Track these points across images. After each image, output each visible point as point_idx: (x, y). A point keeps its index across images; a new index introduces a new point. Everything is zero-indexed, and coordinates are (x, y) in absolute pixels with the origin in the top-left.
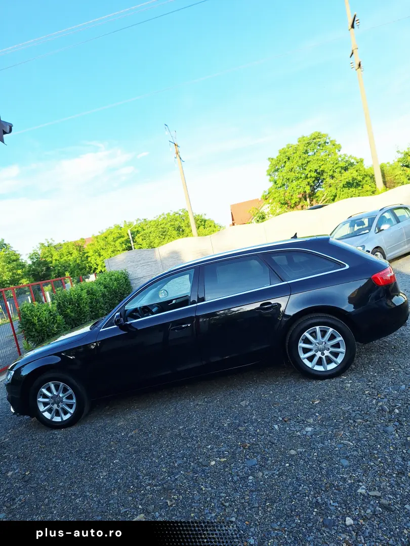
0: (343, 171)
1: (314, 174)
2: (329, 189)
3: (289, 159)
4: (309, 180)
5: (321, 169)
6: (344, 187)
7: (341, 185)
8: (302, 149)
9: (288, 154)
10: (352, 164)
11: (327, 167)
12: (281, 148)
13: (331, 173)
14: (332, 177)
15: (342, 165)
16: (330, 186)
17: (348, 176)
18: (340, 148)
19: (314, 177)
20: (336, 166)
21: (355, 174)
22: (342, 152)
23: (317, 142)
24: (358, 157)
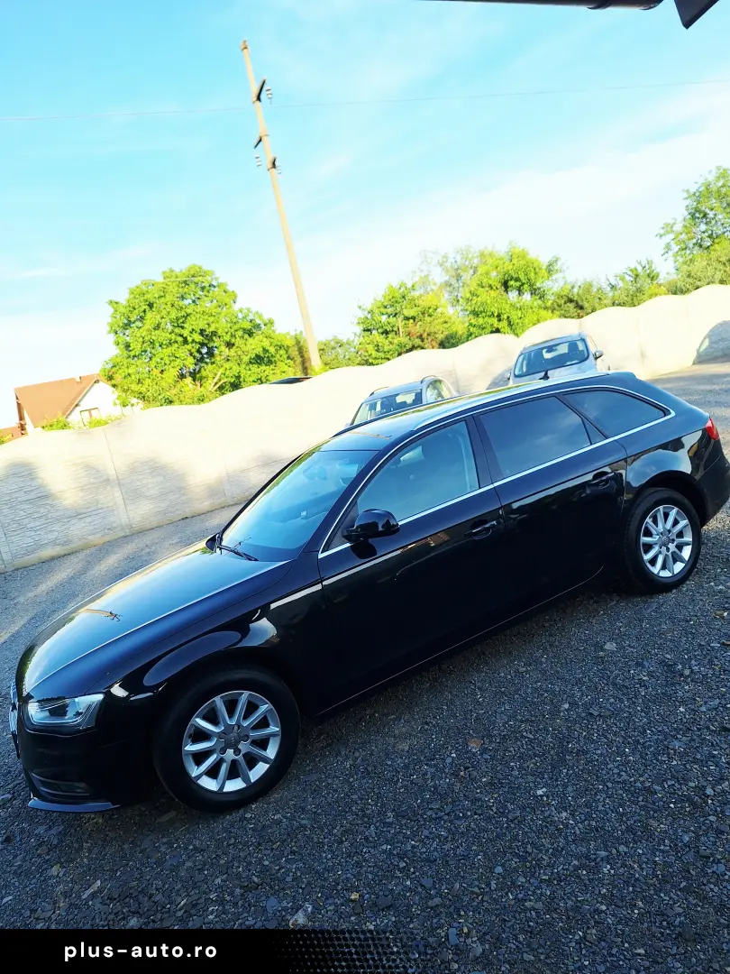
0: (246, 336)
2: (227, 365)
3: (151, 306)
4: (189, 347)
5: (211, 329)
6: (251, 362)
7: (246, 359)
8: (174, 290)
9: (147, 296)
10: (258, 326)
11: (222, 326)
12: (133, 285)
13: (227, 338)
14: (230, 345)
15: (245, 327)
16: (228, 360)
17: (254, 345)
18: (236, 297)
19: (200, 343)
20: (236, 327)
21: (266, 343)
22: (236, 307)
23: (195, 284)
24: (266, 317)
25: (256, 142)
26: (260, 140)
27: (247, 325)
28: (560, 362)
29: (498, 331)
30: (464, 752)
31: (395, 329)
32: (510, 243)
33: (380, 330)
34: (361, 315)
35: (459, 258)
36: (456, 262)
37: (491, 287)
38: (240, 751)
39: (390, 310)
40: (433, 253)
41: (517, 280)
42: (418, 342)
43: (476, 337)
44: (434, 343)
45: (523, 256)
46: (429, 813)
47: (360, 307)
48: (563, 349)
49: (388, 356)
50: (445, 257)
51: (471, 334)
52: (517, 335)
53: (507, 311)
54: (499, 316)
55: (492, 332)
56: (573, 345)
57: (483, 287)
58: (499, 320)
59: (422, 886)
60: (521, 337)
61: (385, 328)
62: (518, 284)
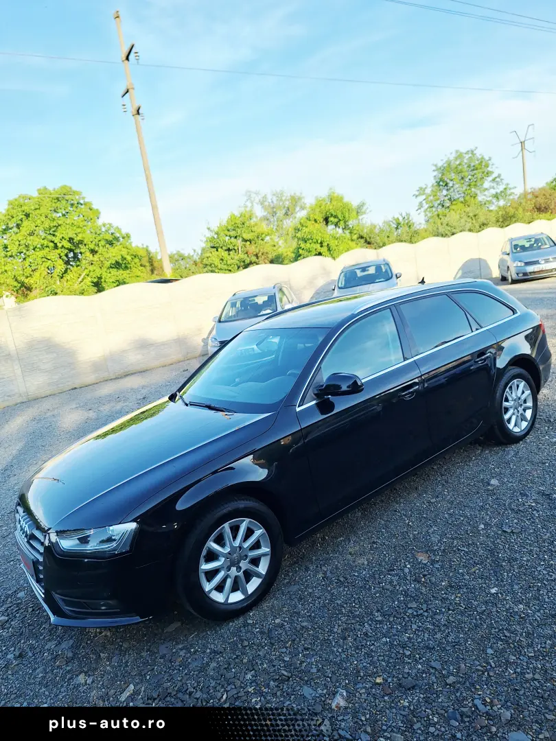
0: (108, 246)
1: (68, 245)
2: (91, 268)
3: (27, 216)
4: (59, 251)
5: (78, 238)
6: (111, 267)
7: (107, 264)
8: (48, 204)
9: (25, 208)
10: (117, 239)
11: (87, 236)
12: (12, 198)
13: (92, 246)
14: (93, 252)
15: (107, 238)
16: (92, 264)
17: (114, 254)
18: (99, 213)
19: (67, 249)
20: (99, 238)
21: (124, 252)
22: (100, 222)
23: (65, 200)
24: (124, 231)
25: (122, 93)
26: (127, 92)
27: (110, 238)
28: (370, 280)
29: (320, 254)
30: (416, 564)
31: (236, 248)
32: (331, 189)
33: (224, 248)
34: (209, 235)
35: (275, 199)
36: (272, 202)
37: (315, 221)
38: (240, 568)
39: (233, 233)
40: (256, 193)
41: (336, 217)
42: (254, 259)
43: (304, 258)
44: (266, 261)
45: (340, 199)
46: (410, 611)
47: (209, 229)
48: (372, 271)
49: (230, 268)
50: (265, 197)
51: (300, 255)
52: (334, 258)
53: (327, 240)
54: (321, 243)
55: (316, 255)
56: (378, 268)
57: (310, 220)
58: (322, 246)
59: (433, 668)
60: (337, 260)
61: (228, 246)
62: (336, 220)
